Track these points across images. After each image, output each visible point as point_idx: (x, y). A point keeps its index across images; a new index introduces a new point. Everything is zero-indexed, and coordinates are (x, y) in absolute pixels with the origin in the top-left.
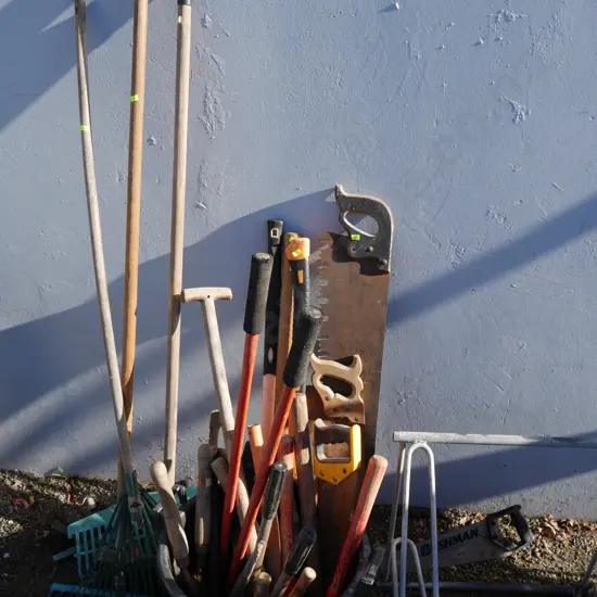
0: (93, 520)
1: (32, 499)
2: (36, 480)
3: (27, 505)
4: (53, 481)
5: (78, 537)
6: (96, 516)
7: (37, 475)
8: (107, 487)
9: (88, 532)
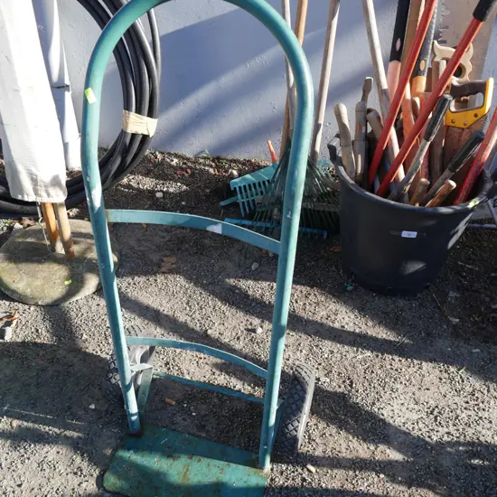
0: (246, 179)
1: (189, 171)
2: (188, 159)
3: (187, 175)
4: (202, 161)
5: (238, 189)
6: (248, 176)
7: (188, 156)
8: (244, 164)
9: (245, 186)
